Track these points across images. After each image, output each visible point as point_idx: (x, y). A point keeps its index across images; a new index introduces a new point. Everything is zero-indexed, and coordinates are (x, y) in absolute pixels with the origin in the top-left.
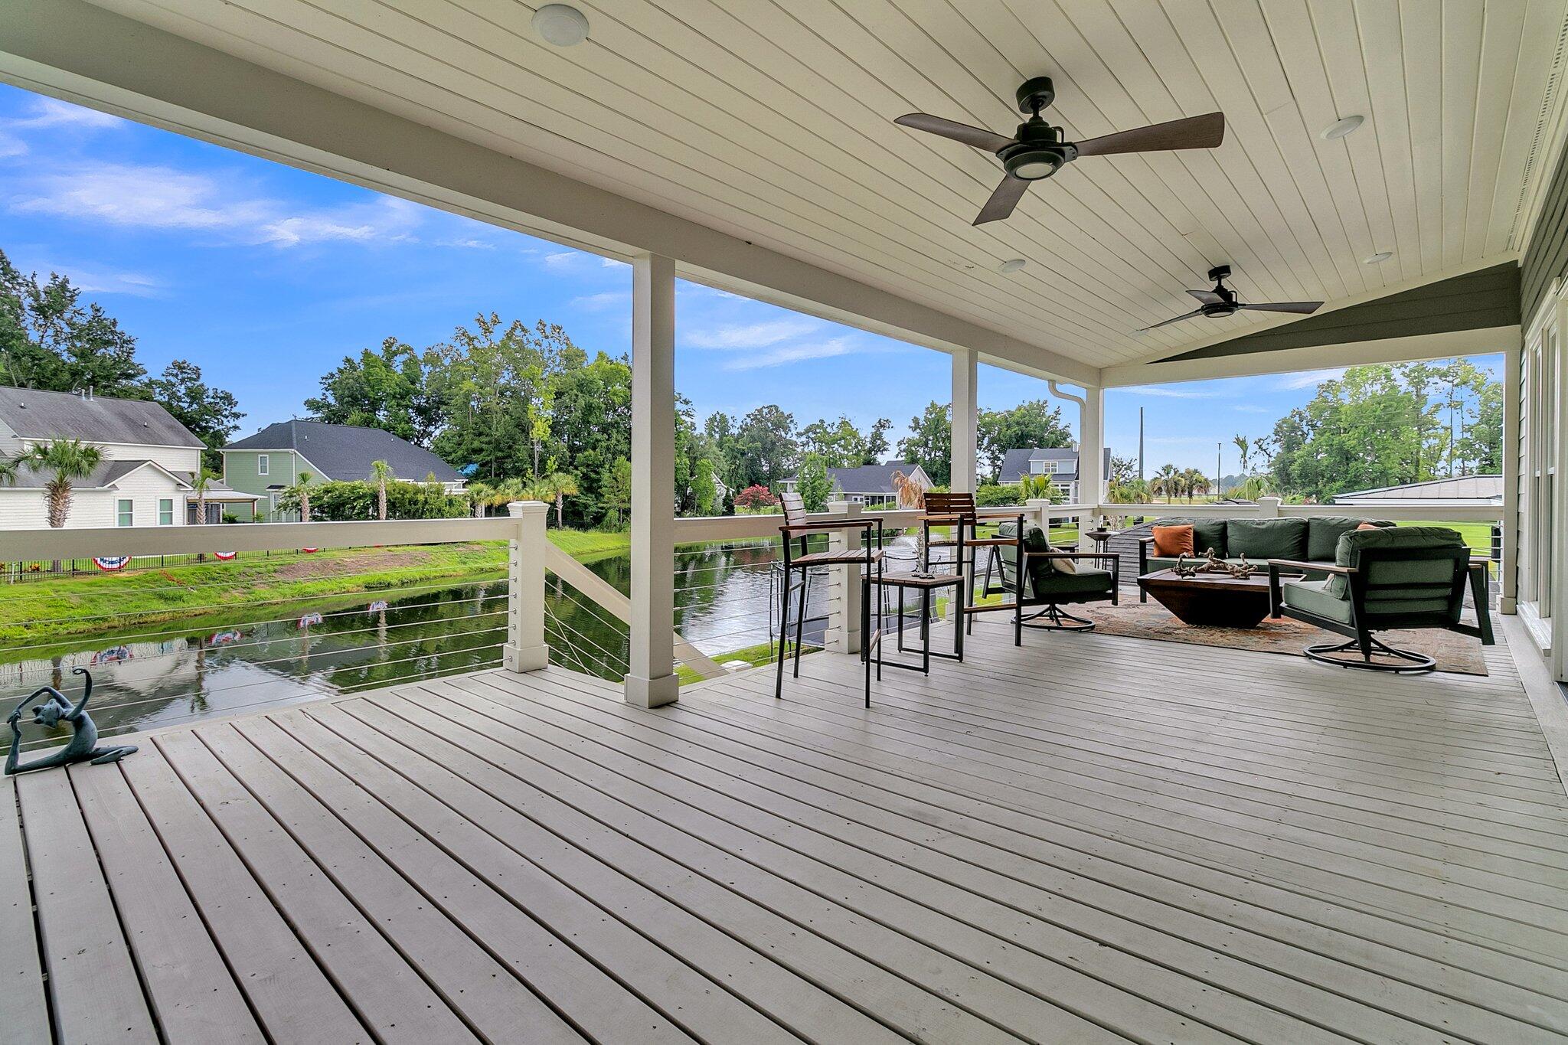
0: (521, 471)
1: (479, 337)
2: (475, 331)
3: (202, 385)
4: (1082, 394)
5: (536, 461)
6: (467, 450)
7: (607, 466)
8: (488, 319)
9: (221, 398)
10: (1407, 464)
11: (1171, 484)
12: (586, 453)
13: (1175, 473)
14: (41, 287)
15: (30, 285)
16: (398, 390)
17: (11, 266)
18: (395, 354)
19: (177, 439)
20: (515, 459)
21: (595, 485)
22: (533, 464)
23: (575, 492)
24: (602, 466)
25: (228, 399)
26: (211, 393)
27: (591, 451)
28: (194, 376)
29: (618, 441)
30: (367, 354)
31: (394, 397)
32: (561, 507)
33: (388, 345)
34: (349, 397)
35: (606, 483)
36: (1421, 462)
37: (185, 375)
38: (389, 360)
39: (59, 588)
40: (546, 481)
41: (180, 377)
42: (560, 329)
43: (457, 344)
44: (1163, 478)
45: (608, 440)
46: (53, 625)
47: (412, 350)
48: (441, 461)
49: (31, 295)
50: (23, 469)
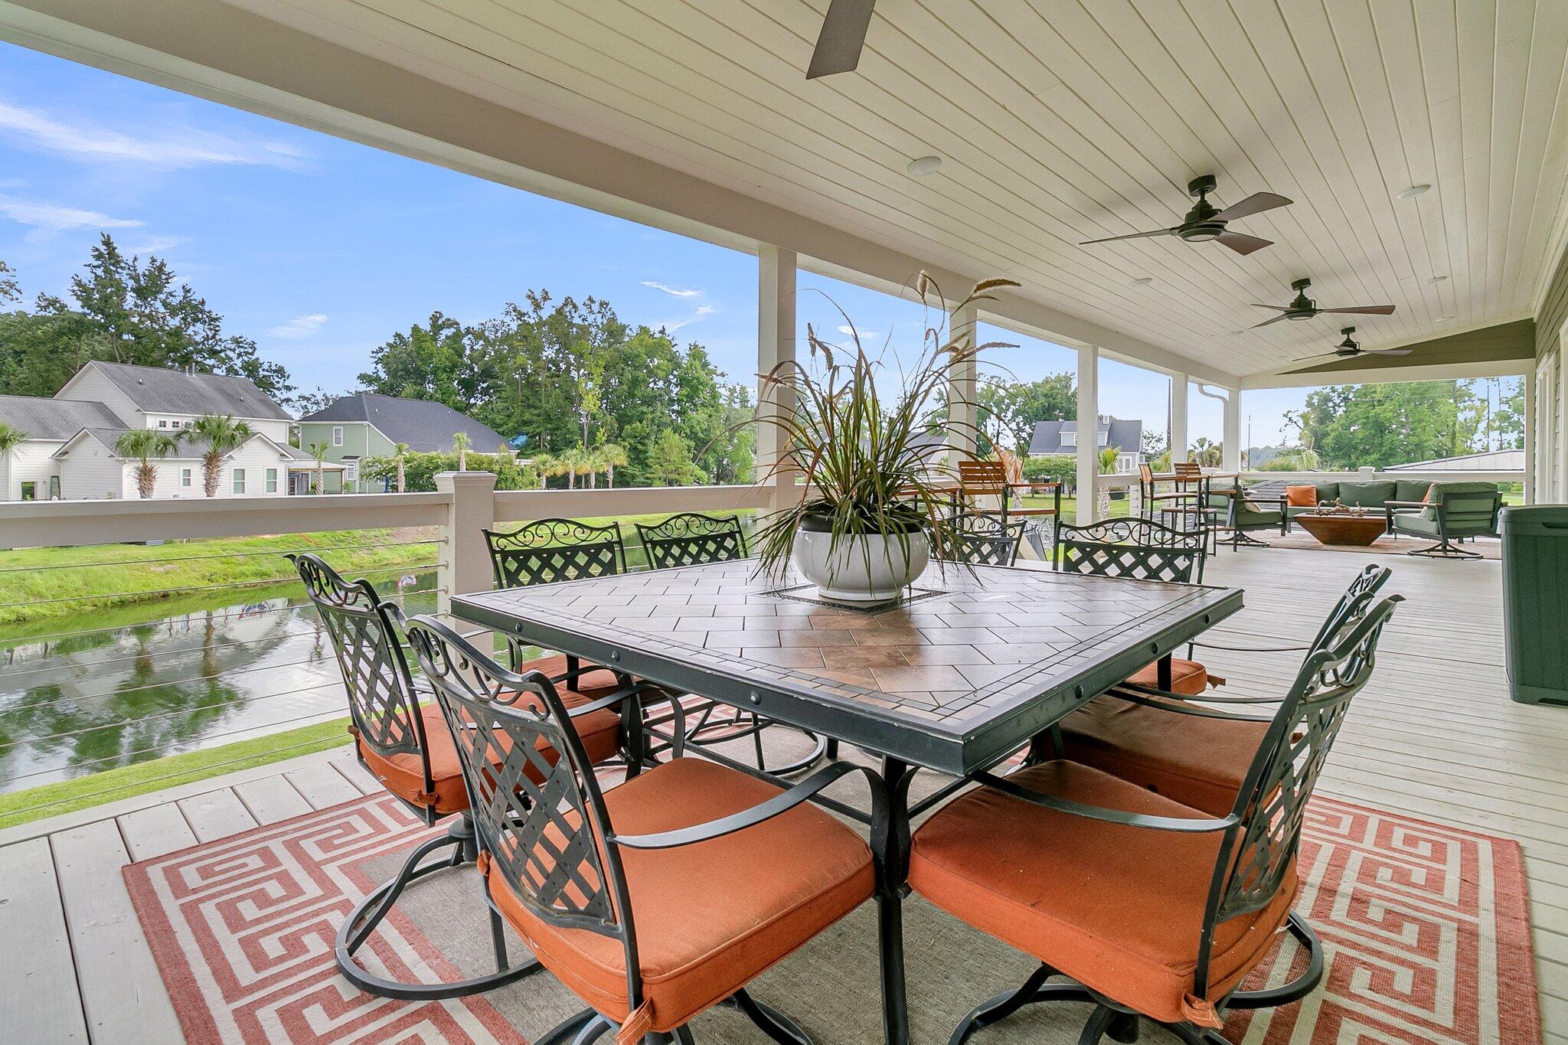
0: (571, 442)
1: (531, 313)
2: (526, 307)
3: (258, 359)
4: (1226, 394)
5: (586, 433)
6: (517, 422)
7: (653, 438)
8: (538, 296)
9: (275, 371)
10: (1443, 436)
11: (1206, 457)
12: (634, 425)
13: (1210, 445)
14: (140, 271)
15: (132, 268)
16: (448, 364)
17: (116, 251)
18: (441, 328)
19: (268, 413)
20: (564, 431)
21: (641, 456)
22: (582, 436)
23: (625, 464)
24: (648, 437)
25: (280, 371)
26: (266, 366)
27: (638, 423)
28: (250, 351)
29: (662, 413)
30: (416, 329)
31: (444, 370)
32: (612, 477)
33: (435, 319)
34: (402, 370)
35: (653, 455)
36: (1457, 435)
37: (242, 350)
38: (435, 334)
39: (226, 547)
40: (598, 452)
41: (237, 351)
42: (607, 304)
43: (507, 319)
44: (1197, 451)
45: (652, 412)
46: (231, 580)
47: (458, 324)
48: (493, 432)
49: (131, 277)
50: (182, 444)
